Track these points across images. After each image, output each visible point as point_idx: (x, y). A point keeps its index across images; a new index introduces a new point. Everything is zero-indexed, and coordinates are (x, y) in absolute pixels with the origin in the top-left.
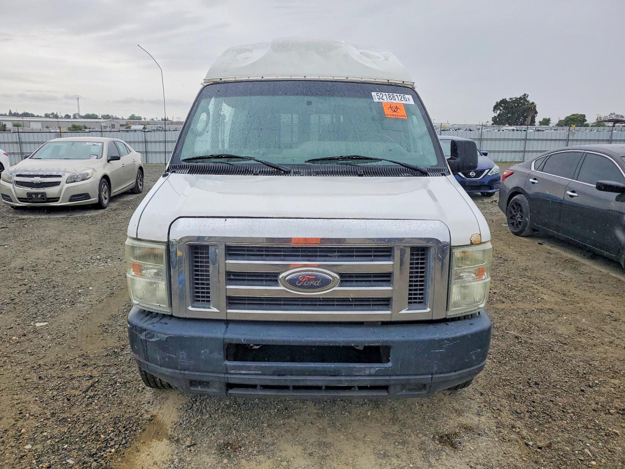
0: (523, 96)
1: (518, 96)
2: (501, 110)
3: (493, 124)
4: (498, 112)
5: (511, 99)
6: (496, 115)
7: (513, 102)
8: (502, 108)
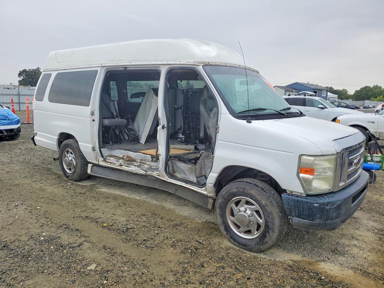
0: (37, 68)
1: (34, 69)
2: (23, 76)
3: (19, 85)
4: (22, 77)
5: (29, 70)
6: (21, 79)
7: (32, 72)
8: (24, 75)
